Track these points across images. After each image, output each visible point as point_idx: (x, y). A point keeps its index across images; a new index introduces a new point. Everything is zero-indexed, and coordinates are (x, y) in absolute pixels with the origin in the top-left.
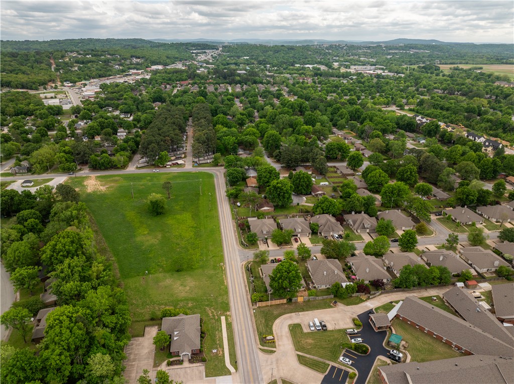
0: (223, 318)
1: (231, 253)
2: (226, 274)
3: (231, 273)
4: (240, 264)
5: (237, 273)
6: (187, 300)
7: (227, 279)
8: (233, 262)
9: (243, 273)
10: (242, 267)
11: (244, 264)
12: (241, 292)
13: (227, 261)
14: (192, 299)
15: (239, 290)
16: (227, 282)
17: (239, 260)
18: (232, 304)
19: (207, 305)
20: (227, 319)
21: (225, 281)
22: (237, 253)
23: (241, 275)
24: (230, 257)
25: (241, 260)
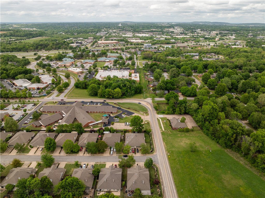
0: (164, 130)
1: (163, 162)
2: (165, 148)
3: (162, 148)
4: (158, 153)
5: (159, 148)
6: (181, 137)
7: (164, 145)
8: (162, 154)
9: (156, 147)
10: (156, 151)
11: (155, 153)
12: (156, 139)
13: (166, 156)
14: (179, 137)
15: (157, 139)
16: (164, 144)
17: (158, 156)
18: (160, 134)
19: (171, 135)
20: (162, 130)
21: (165, 144)
22: (159, 161)
23: (157, 147)
24: (164, 159)
25: (157, 156)
